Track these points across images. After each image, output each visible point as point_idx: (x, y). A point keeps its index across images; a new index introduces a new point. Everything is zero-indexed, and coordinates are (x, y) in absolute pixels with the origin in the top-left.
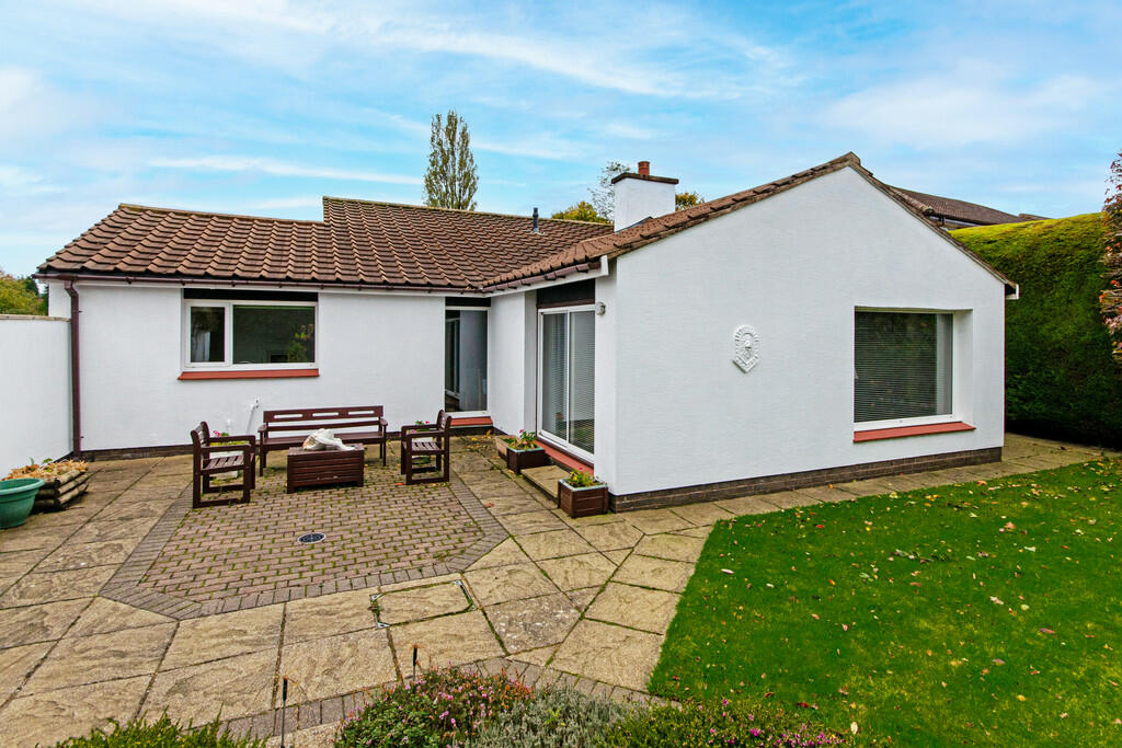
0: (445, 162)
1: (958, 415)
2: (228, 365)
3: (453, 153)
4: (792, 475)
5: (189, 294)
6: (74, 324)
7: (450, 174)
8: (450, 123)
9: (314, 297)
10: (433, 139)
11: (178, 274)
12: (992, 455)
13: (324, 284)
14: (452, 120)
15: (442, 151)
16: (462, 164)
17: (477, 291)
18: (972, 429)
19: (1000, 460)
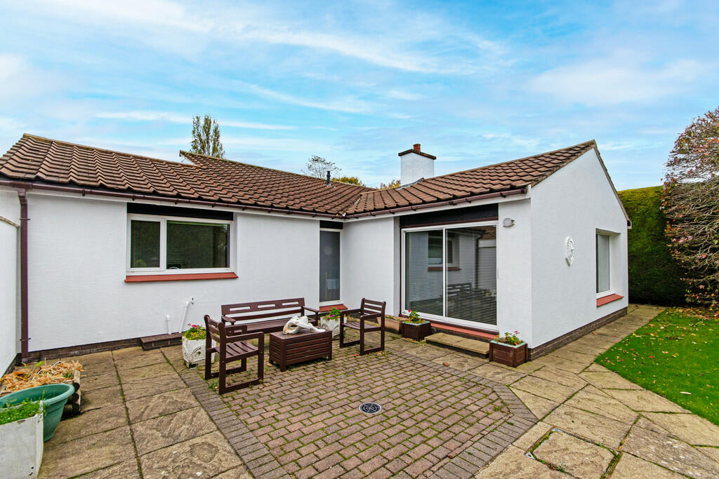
0: (203, 148)
1: (612, 290)
2: (163, 270)
3: (208, 142)
5: (133, 209)
6: (23, 231)
8: (206, 123)
10: (194, 132)
11: (129, 190)
12: (626, 312)
13: (245, 206)
14: (208, 121)
15: (201, 140)
16: (215, 150)
17: (342, 217)
18: (623, 298)
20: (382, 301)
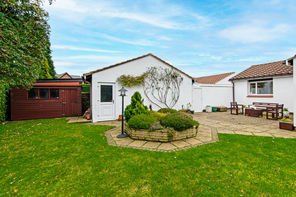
2: (256, 94)
5: (249, 81)
6: (233, 88)
9: (272, 79)
13: (274, 76)
20: (282, 104)
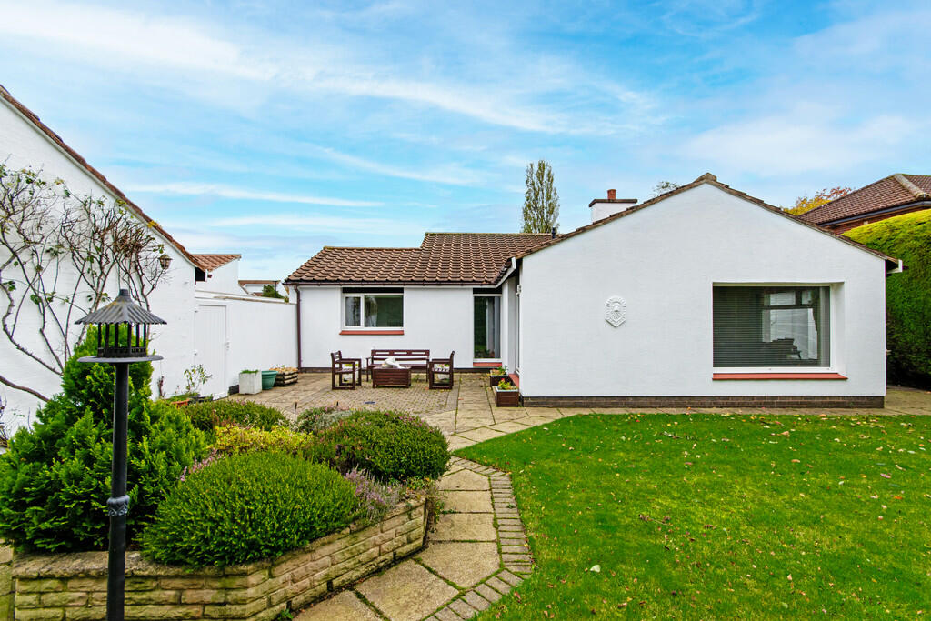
0: (536, 197)
1: (835, 367)
2: (362, 328)
3: (542, 190)
4: (657, 398)
5: (345, 291)
6: (298, 306)
7: (539, 205)
8: (540, 168)
9: (401, 290)
10: (527, 182)
11: (339, 280)
12: (876, 402)
13: (405, 283)
14: (541, 166)
15: (534, 189)
16: (549, 198)
17: (490, 284)
18: (846, 379)
19: (883, 407)
